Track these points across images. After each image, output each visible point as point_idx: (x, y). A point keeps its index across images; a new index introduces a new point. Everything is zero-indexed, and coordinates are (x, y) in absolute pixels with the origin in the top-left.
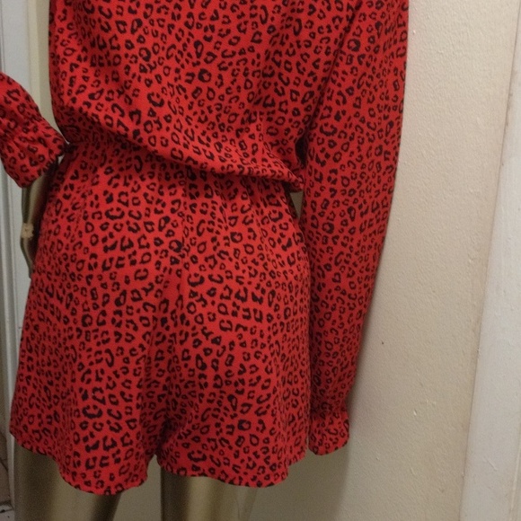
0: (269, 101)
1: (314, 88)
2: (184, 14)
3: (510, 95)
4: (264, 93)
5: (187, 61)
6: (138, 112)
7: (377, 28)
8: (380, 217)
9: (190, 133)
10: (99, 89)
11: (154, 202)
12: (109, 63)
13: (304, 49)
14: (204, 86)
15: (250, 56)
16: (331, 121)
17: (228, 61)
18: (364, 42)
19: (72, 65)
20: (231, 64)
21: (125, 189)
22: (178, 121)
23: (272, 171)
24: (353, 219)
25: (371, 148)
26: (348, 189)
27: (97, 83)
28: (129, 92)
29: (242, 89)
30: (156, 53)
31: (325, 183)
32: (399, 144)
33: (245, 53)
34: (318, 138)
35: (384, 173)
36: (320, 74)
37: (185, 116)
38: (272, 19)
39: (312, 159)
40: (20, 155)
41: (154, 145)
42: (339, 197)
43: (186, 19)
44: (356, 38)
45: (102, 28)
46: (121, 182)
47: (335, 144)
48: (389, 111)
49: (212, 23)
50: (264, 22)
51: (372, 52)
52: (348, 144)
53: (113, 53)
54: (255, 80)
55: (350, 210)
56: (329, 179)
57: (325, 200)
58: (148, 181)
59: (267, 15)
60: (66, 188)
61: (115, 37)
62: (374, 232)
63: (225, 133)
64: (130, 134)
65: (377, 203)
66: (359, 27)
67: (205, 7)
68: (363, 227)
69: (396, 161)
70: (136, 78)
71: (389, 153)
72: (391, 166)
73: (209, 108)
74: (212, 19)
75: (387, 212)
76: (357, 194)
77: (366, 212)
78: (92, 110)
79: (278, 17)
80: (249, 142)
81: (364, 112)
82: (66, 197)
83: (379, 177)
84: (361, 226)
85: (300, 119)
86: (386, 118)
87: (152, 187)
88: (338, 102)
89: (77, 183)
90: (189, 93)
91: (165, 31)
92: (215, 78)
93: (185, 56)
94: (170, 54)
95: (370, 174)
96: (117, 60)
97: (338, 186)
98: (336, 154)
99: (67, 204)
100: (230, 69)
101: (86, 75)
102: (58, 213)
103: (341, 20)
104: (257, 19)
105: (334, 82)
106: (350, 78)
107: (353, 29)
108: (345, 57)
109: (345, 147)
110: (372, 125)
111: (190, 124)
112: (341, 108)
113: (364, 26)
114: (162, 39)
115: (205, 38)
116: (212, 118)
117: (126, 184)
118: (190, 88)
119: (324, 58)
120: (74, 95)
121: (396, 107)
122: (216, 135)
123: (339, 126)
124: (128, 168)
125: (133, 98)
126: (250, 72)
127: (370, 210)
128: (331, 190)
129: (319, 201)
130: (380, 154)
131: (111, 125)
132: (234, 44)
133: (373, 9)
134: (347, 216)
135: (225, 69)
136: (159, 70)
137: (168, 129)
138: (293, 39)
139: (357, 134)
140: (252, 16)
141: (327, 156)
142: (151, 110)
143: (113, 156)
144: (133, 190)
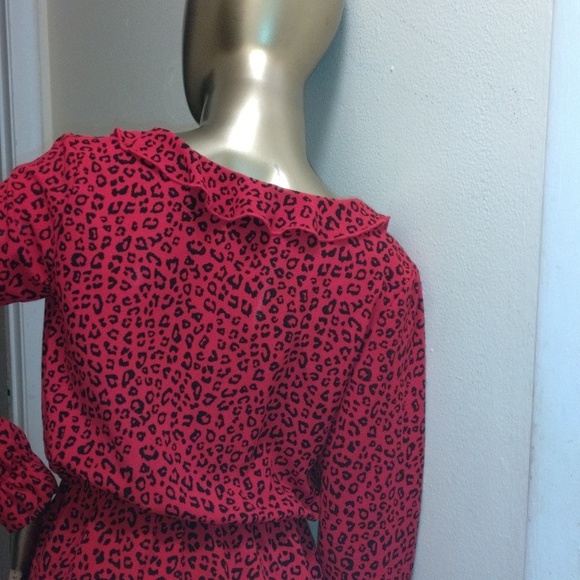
0: (276, 432)
1: (324, 419)
2: (180, 355)
3: (532, 448)
4: (271, 425)
5: (185, 403)
6: (130, 470)
7: (389, 356)
8: (407, 544)
9: (188, 482)
10: (89, 440)
11: (148, 562)
12: (99, 416)
13: (310, 382)
14: (203, 429)
15: (252, 394)
16: (345, 451)
17: (228, 399)
18: (375, 371)
19: (61, 413)
20: (232, 403)
21: (117, 546)
22: (175, 470)
23: (280, 513)
24: (374, 553)
25: (390, 476)
26: (367, 522)
27: (87, 434)
28: (120, 449)
29: (245, 427)
30: (149, 402)
31: (341, 515)
32: (422, 466)
33: (247, 391)
34: (332, 468)
35: (408, 499)
36: (329, 405)
37: (182, 463)
38: (275, 356)
39: (326, 488)
40: (6, 502)
41: (147, 503)
42: (357, 530)
43: (183, 360)
44: (367, 367)
45: (92, 381)
46: (113, 537)
47: (350, 476)
48: (409, 433)
49: (211, 364)
50: (266, 360)
51: (385, 380)
52: (364, 474)
53: (104, 407)
54: (258, 417)
55: (370, 543)
56: (346, 511)
57: (342, 534)
58: (142, 538)
59: (269, 352)
60: (55, 540)
61: (105, 391)
62: (401, 562)
63: (228, 473)
64: (121, 492)
65: (402, 532)
66: (369, 356)
67: (203, 347)
68: (387, 560)
69: (420, 484)
70: (127, 434)
71: (412, 477)
72: (416, 490)
73: (209, 450)
74: (210, 359)
75: (414, 538)
76: (378, 525)
77: (390, 543)
78: (81, 467)
79: (281, 354)
80: (255, 480)
81: (380, 439)
82: (56, 550)
83: (402, 503)
84: (384, 559)
85: (310, 450)
86: (405, 441)
87: (146, 544)
88: (350, 433)
89: (67, 534)
90: (187, 437)
91: (160, 376)
92: (214, 419)
93: (183, 398)
94: (165, 399)
95: (391, 502)
96: (107, 416)
97: (356, 519)
98: (351, 486)
99: (55, 558)
100: (231, 408)
101: (76, 424)
102: (46, 568)
103: (349, 351)
104: (259, 357)
105: (346, 411)
106: (362, 409)
107: (363, 358)
108: (356, 387)
109: (361, 478)
110: (390, 453)
111: (188, 471)
112: (354, 439)
113: (375, 354)
114: (156, 385)
115: (203, 379)
116: (212, 460)
117: (119, 541)
118: (188, 432)
119: (332, 389)
120: (62, 449)
121: (417, 427)
122: (217, 478)
123: (354, 457)
124: (121, 520)
125: (124, 455)
126: (254, 409)
127: (393, 540)
128: (348, 523)
129: (336, 534)
130: (401, 479)
131: (101, 484)
132: (235, 383)
133: (384, 337)
134: (368, 551)
135: (226, 408)
136: (154, 419)
137: (162, 484)
138: (298, 371)
139: (374, 464)
140: (253, 354)
141: (342, 488)
142: (144, 465)
143: (104, 508)
144: (125, 549)
